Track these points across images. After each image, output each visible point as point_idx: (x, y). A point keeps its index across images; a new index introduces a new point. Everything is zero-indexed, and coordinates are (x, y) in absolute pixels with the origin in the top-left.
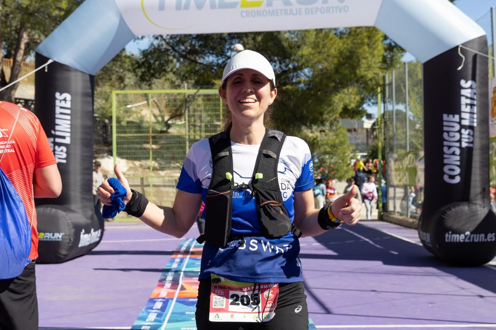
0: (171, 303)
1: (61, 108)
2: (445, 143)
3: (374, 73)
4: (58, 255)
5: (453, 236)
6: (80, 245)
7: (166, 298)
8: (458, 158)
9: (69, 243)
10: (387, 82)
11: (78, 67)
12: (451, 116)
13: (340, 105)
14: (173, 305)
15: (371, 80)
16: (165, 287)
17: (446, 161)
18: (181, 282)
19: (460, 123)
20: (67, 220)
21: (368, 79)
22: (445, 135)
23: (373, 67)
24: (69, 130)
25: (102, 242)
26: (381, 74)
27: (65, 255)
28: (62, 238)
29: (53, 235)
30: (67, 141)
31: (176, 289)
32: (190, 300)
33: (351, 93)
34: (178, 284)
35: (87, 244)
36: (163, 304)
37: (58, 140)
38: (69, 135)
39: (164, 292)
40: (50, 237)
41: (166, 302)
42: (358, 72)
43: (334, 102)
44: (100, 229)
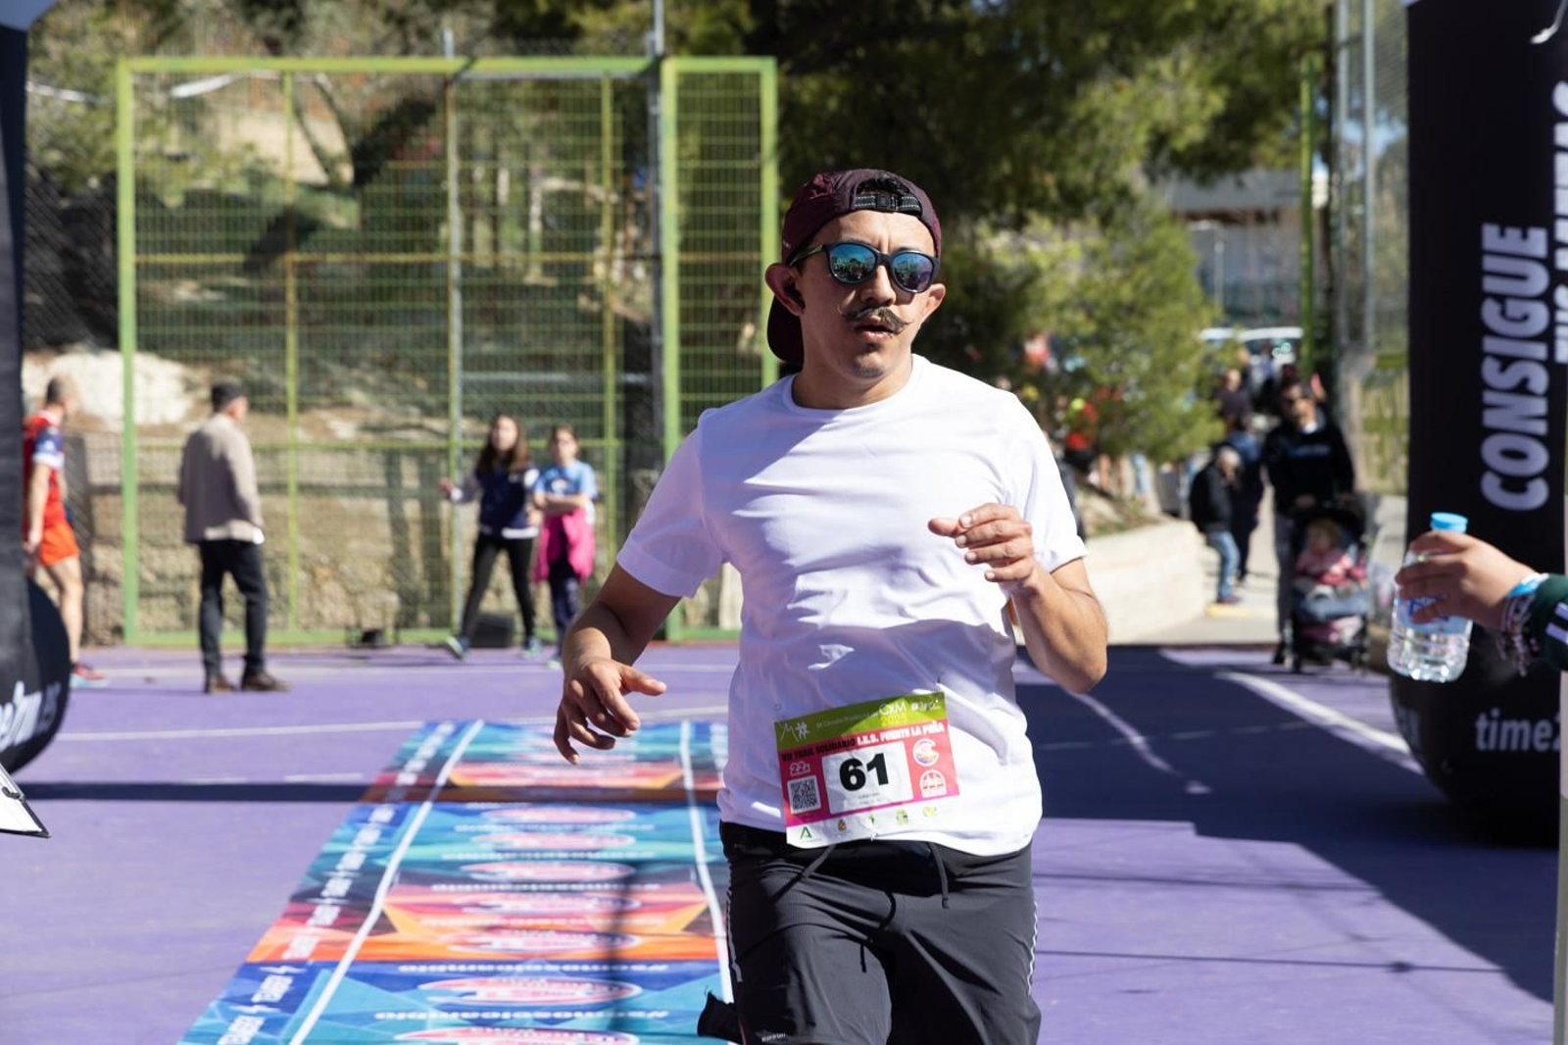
0: (327, 980)
2: (1490, 344)
5: (1506, 726)
7: (311, 962)
8: (1540, 406)
10: (1343, 32)
12: (1513, 234)
13: (1133, 135)
14: (330, 988)
15: (1278, 18)
16: (311, 922)
17: (1491, 419)
18: (381, 902)
19: (1548, 262)
21: (1259, 18)
22: (1490, 312)
25: (61, 736)
31: (355, 927)
32: (404, 969)
33: (1189, 75)
34: (368, 910)
36: (292, 985)
39: (302, 942)
41: (305, 977)
43: (1109, 120)
44: (51, 682)
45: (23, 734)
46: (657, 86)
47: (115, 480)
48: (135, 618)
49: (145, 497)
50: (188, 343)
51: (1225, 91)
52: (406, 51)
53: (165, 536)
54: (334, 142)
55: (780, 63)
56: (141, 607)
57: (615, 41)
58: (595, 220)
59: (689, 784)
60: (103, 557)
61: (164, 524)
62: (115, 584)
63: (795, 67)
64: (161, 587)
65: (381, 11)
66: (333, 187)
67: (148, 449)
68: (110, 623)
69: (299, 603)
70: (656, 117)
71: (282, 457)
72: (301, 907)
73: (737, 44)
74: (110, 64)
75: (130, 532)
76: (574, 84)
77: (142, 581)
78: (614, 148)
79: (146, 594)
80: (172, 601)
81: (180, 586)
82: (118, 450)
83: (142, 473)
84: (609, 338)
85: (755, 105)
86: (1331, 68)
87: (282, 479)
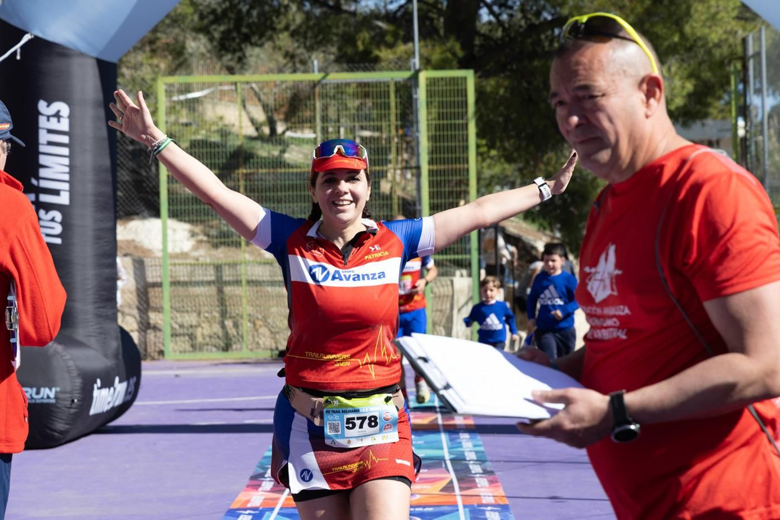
1: (50, 131)
3: (725, 32)
4: (49, 431)
6: (92, 412)
7: (261, 508)
9: (71, 408)
10: (751, 51)
11: (82, 46)
15: (718, 45)
16: (260, 489)
20: (64, 360)
21: (711, 45)
23: (723, 18)
24: (66, 177)
25: (136, 403)
26: (741, 33)
27: (61, 433)
28: (56, 398)
29: (38, 393)
30: (64, 199)
31: (280, 493)
33: (676, 73)
35: (107, 408)
37: (44, 198)
38: (66, 186)
40: (31, 395)
41: (259, 515)
42: (687, 29)
44: (132, 377)
45: (118, 402)
46: (416, 85)
47: (159, 280)
48: (170, 346)
49: (173, 288)
50: (193, 213)
51: (693, 81)
52: (295, 71)
53: (183, 307)
54: (260, 116)
55: (476, 72)
56: (172, 341)
57: (396, 63)
58: (387, 150)
59: (440, 422)
60: (154, 317)
61: (183, 301)
62: (160, 330)
63: (483, 74)
64: (181, 331)
65: (283, 52)
66: (261, 138)
67: (175, 265)
68: (157, 349)
69: (248, 338)
70: (416, 99)
71: (238, 268)
72: (255, 482)
73: (455, 63)
74: (154, 80)
75: (167, 305)
76: (377, 84)
77: (172, 328)
78: (396, 114)
79: (174, 335)
80: (187, 338)
81: (191, 330)
82: (160, 266)
83: (171, 276)
84: (395, 207)
85: (464, 93)
86: (745, 68)
87: (239, 278)
